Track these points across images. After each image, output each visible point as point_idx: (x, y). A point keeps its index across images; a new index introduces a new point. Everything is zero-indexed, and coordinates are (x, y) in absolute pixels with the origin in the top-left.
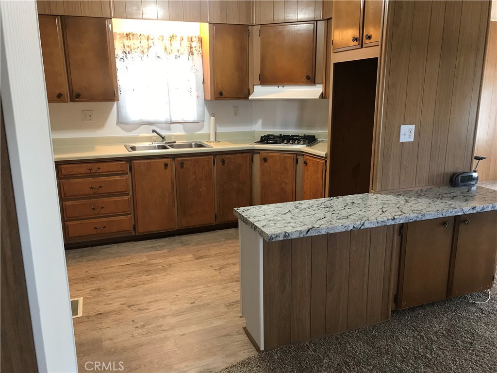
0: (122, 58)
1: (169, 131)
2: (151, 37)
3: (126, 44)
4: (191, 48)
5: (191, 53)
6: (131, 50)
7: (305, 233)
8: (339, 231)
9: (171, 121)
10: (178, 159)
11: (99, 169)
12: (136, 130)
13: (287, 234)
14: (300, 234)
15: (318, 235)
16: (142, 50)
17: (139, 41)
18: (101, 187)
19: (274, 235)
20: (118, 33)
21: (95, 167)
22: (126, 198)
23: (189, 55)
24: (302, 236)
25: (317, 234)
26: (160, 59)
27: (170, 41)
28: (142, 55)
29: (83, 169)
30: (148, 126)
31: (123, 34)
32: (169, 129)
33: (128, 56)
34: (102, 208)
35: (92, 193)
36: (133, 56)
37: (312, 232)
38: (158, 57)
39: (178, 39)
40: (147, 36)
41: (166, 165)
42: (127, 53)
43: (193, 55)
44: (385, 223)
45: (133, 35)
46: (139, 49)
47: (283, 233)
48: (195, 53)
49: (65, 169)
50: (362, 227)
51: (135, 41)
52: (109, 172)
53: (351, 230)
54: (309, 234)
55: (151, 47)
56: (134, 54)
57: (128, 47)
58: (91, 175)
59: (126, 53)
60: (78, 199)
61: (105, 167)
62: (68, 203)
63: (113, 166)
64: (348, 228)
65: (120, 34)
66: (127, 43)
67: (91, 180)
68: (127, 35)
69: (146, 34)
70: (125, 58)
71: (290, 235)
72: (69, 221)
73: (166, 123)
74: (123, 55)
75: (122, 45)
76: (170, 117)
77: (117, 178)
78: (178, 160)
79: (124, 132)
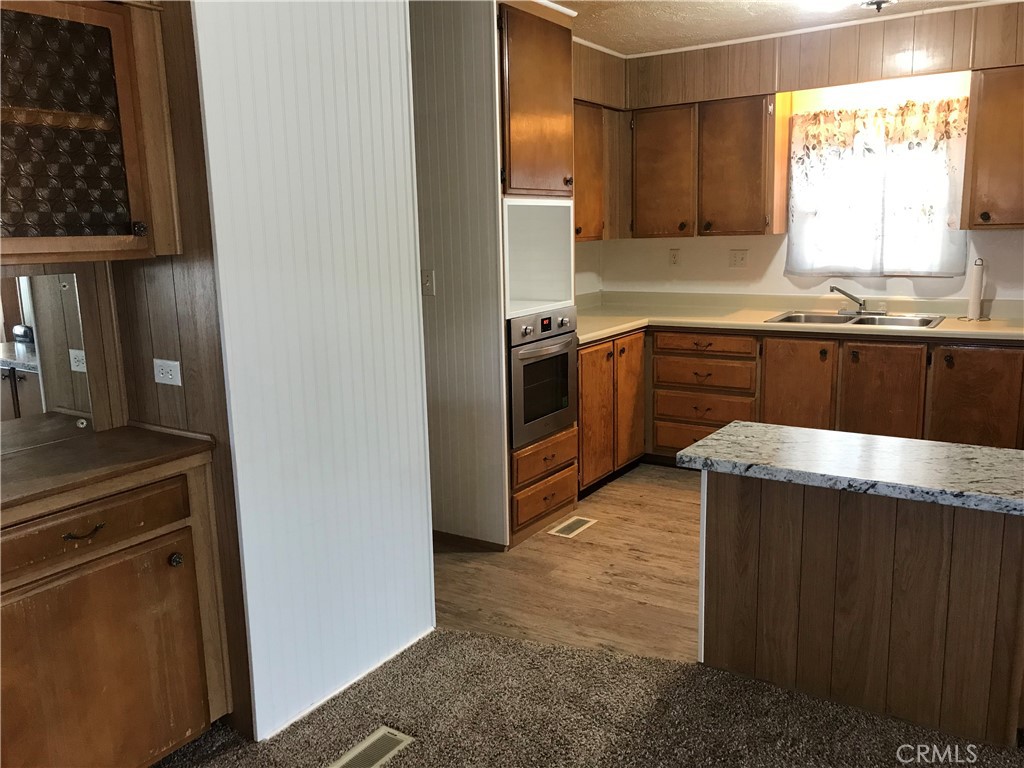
0: (800, 159)
1: (883, 292)
2: (859, 114)
3: (811, 133)
4: (947, 123)
5: (947, 135)
6: (820, 142)
7: (743, 468)
8: (816, 484)
9: (882, 273)
10: (850, 344)
11: (710, 344)
12: (818, 287)
13: (709, 462)
14: (734, 468)
15: (770, 481)
16: (842, 139)
17: (836, 123)
18: (710, 375)
19: (687, 457)
20: (800, 113)
21: (705, 340)
22: (748, 400)
23: (941, 139)
24: (736, 472)
25: (767, 477)
26: (871, 154)
27: (902, 115)
28: (842, 150)
29: (687, 342)
30: (841, 279)
31: (808, 115)
32: (883, 288)
33: (812, 153)
34: (709, 409)
35: (695, 382)
36: (822, 152)
37: (757, 471)
38: (869, 150)
39: (918, 109)
40: (853, 111)
41: (824, 353)
42: (810, 147)
43: (949, 137)
44: (933, 498)
45: (826, 114)
46: (836, 138)
47: (703, 459)
48: (954, 133)
49: (663, 340)
50: (871, 491)
51: (829, 126)
52: (730, 352)
53: (844, 489)
54: (750, 473)
55: (858, 132)
56: (825, 150)
57: (814, 136)
58: (699, 353)
59: (808, 148)
60: (674, 388)
61: (720, 344)
62: (661, 392)
63: (733, 345)
64: (835, 484)
65: (802, 116)
66: (813, 130)
67: (695, 361)
68: (816, 116)
69: (851, 109)
70: (805, 158)
71: (715, 465)
72: (661, 420)
73: (872, 275)
74: (804, 153)
75: (803, 135)
76: (882, 264)
77: (737, 364)
78: (849, 347)
79: (796, 289)
